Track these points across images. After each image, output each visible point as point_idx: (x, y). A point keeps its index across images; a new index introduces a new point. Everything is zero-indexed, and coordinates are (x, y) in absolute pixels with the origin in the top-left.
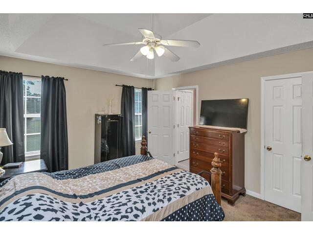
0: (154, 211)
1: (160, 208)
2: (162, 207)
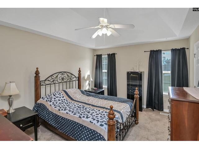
0: (90, 121)
1: (93, 123)
2: (95, 124)
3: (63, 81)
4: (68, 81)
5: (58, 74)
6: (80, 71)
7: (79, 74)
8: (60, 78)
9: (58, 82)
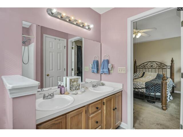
3: (152, 68)
4: (157, 68)
5: (148, 63)
6: (172, 61)
7: (171, 63)
8: (150, 66)
9: (147, 68)
